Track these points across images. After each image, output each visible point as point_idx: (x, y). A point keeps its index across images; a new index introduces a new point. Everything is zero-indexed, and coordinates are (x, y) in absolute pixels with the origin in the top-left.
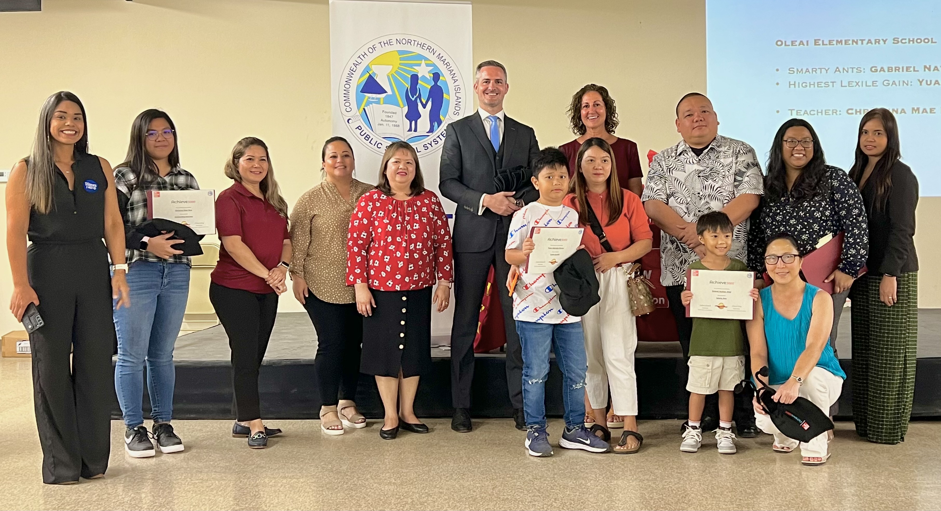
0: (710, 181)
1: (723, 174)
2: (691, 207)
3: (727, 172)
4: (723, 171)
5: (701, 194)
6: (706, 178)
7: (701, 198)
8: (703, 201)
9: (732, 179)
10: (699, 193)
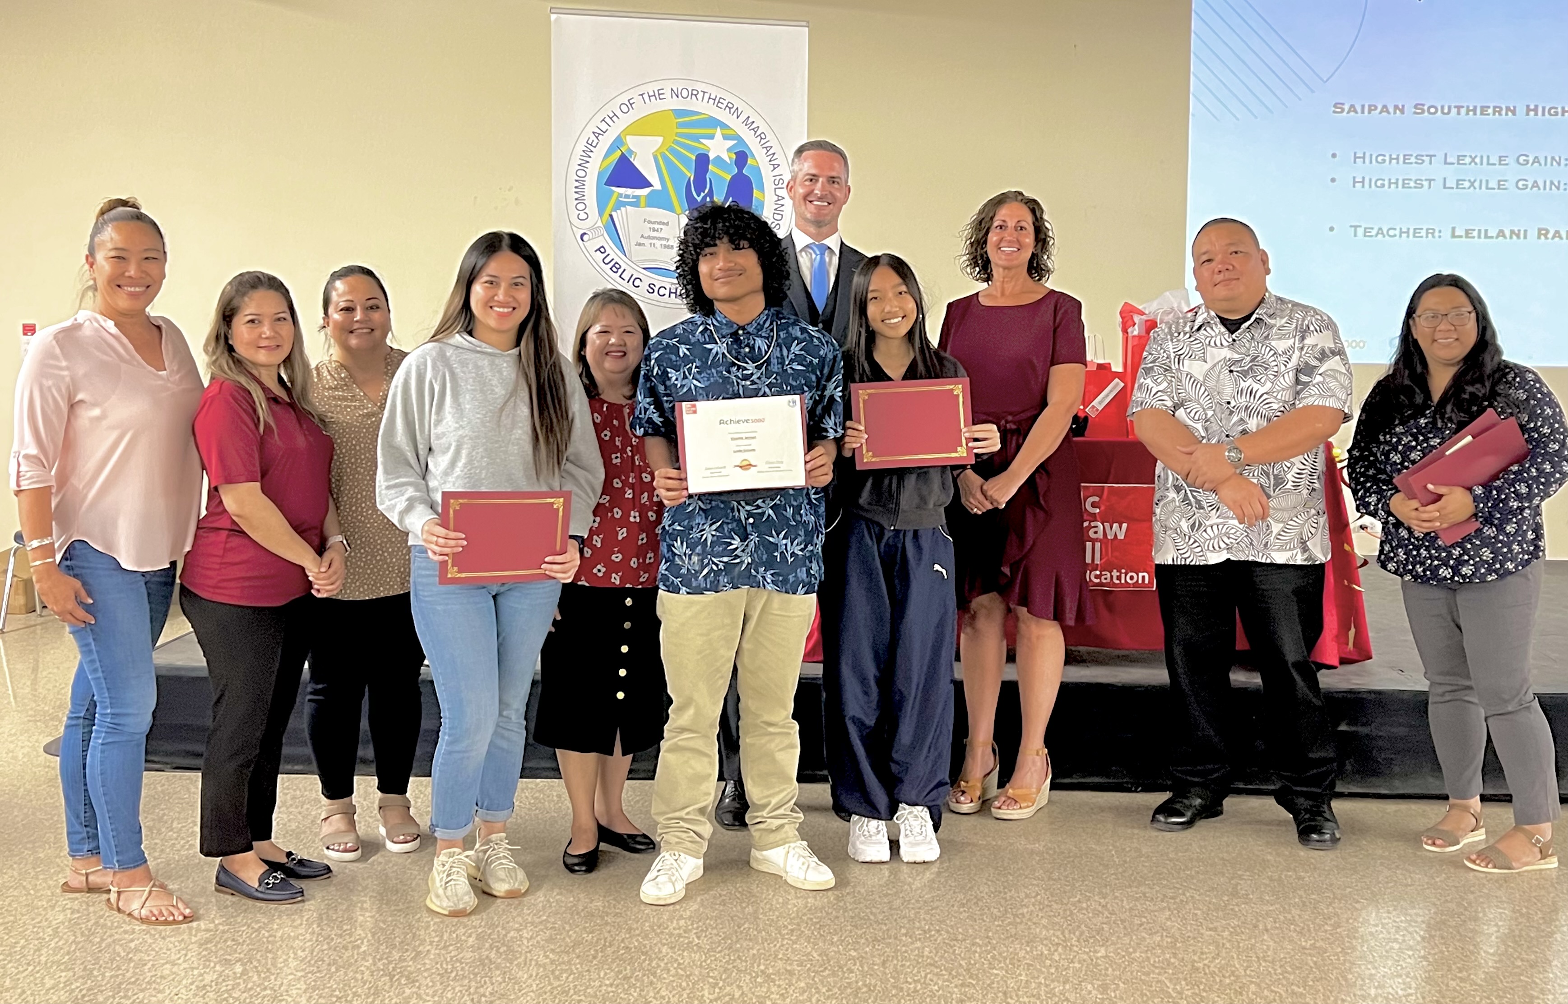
0: (1250, 381)
1: (1276, 369)
2: (1215, 427)
3: (1283, 368)
4: (1275, 363)
5: (1233, 403)
6: (1245, 374)
7: (1231, 413)
8: (1235, 418)
9: (1289, 378)
10: (1229, 403)
